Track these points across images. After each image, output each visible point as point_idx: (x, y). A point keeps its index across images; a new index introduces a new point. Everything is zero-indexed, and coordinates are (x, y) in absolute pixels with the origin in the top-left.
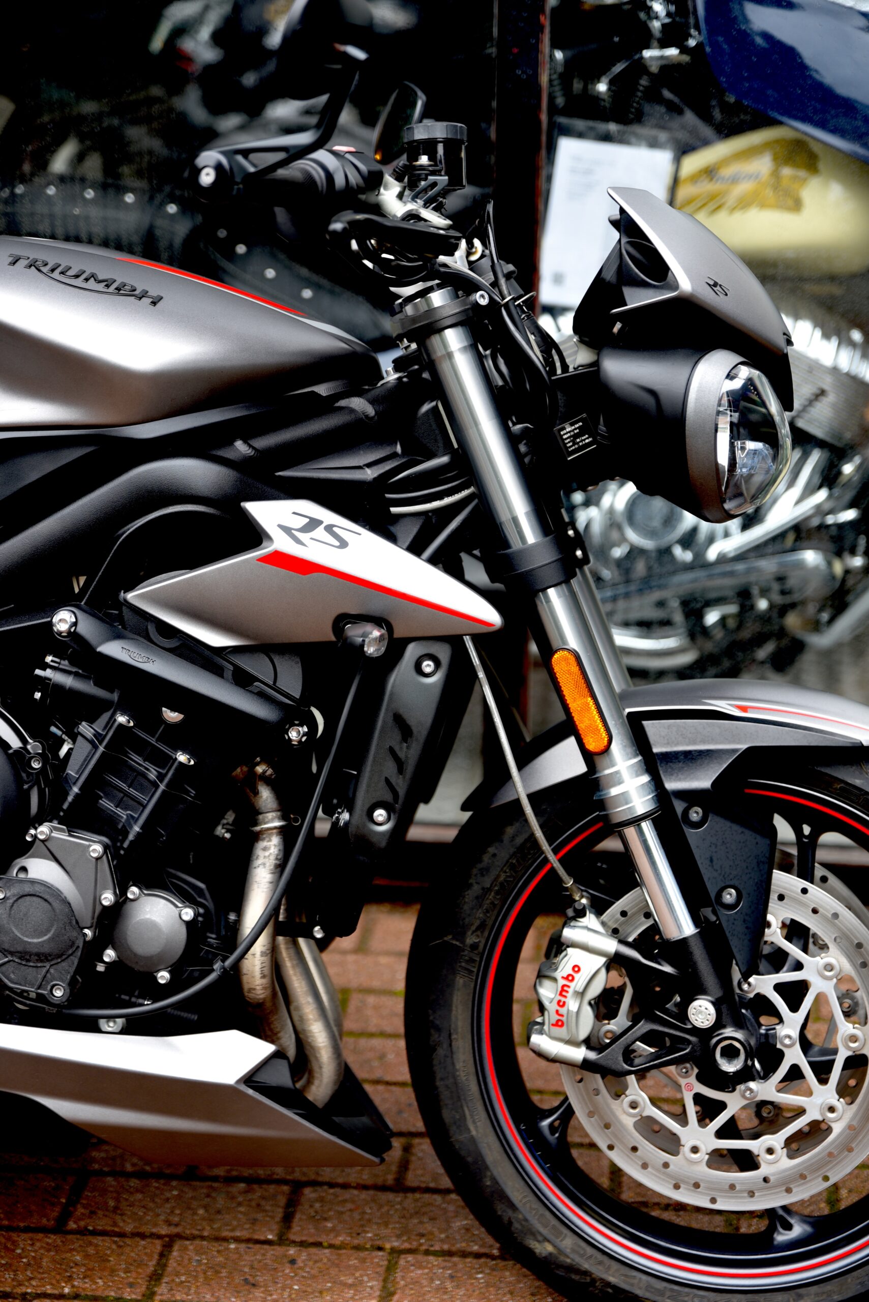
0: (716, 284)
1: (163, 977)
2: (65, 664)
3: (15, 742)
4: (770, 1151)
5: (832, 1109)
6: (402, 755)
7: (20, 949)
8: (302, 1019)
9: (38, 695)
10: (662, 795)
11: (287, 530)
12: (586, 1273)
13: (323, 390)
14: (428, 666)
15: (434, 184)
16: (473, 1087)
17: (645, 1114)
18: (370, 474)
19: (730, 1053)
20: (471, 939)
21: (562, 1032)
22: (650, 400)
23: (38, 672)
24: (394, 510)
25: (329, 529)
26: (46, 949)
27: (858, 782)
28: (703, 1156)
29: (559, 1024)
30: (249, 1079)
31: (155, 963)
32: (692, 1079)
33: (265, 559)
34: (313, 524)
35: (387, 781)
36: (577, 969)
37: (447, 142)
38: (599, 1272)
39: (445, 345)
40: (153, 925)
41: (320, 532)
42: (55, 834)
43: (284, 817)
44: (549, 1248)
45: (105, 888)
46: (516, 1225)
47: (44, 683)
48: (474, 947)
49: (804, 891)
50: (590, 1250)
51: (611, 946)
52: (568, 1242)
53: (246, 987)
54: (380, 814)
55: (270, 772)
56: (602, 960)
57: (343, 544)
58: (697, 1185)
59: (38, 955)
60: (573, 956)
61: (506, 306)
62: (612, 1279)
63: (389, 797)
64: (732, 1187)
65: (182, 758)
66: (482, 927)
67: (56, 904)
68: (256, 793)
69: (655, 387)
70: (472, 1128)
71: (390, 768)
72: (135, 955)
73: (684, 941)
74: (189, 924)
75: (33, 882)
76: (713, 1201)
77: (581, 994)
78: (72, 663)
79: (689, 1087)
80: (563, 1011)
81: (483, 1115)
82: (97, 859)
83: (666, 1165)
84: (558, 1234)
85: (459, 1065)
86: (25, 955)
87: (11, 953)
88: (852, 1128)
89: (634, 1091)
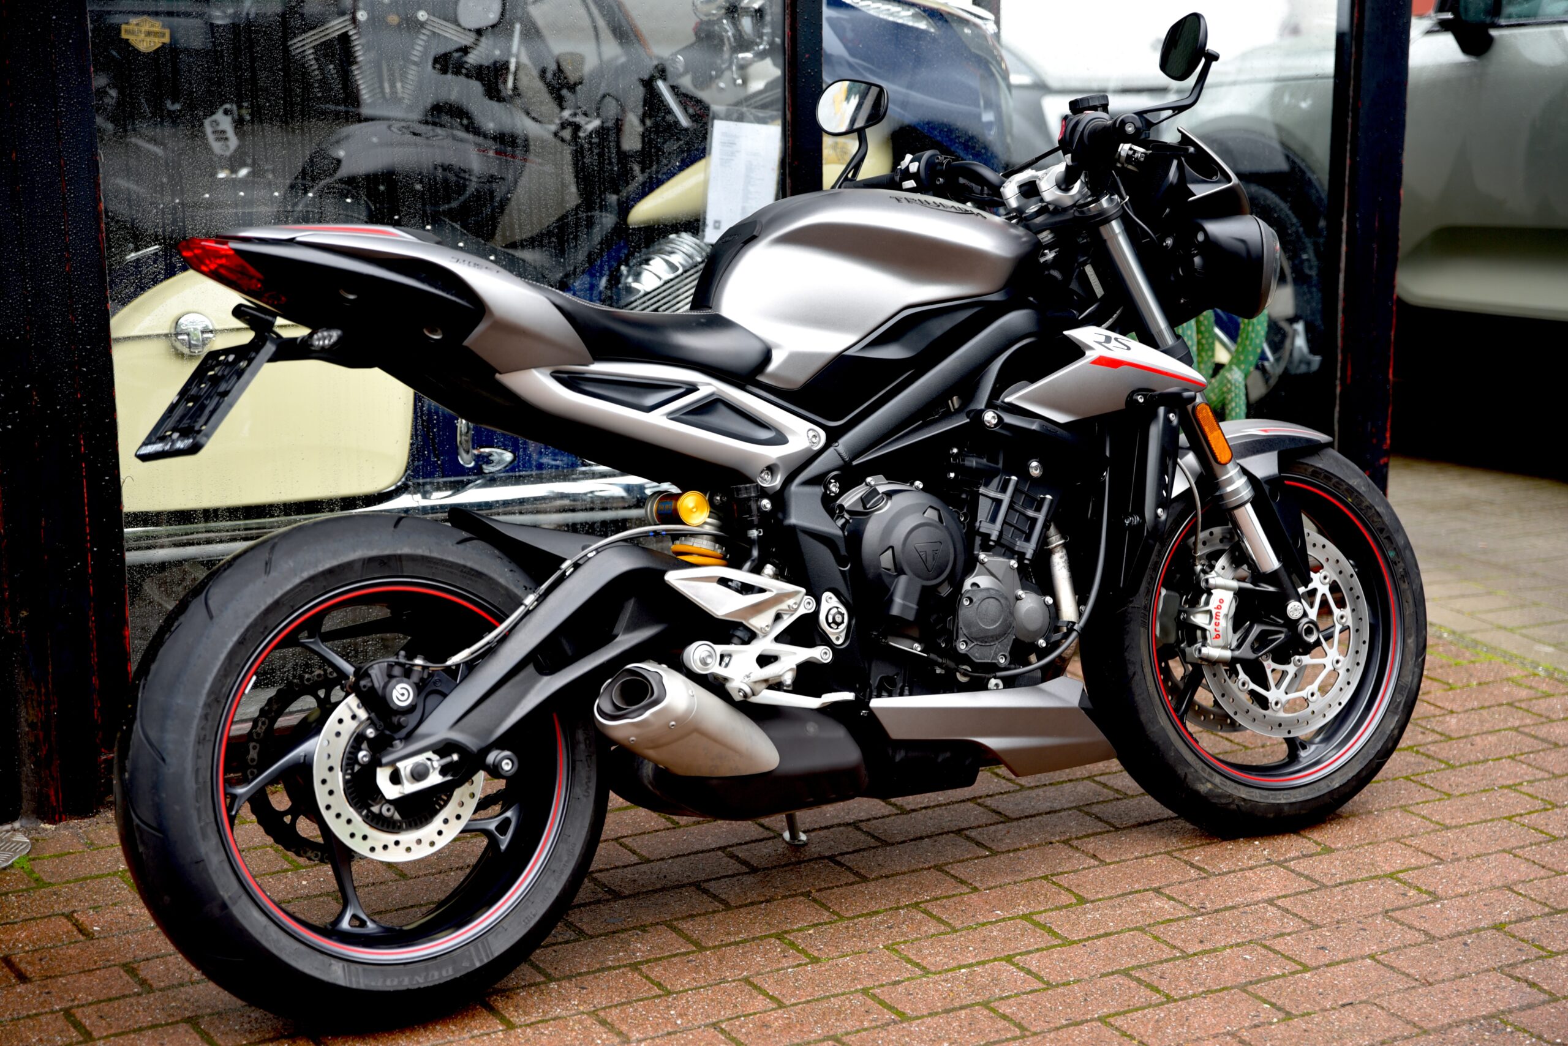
1: (1042, 643)
4: (1312, 695)
5: (1338, 662)
7: (981, 635)
9: (952, 475)
11: (1100, 343)
17: (1251, 689)
19: (1309, 632)
21: (1220, 642)
22: (1242, 247)
25: (1116, 339)
26: (997, 632)
27: (1320, 466)
28: (1280, 706)
29: (1218, 637)
31: (1038, 634)
32: (1270, 661)
33: (1093, 362)
34: (1108, 338)
36: (1221, 601)
39: (1113, 230)
40: (1027, 610)
41: (1113, 341)
42: (988, 559)
43: (1063, 537)
44: (1209, 786)
46: (1190, 778)
51: (1235, 584)
54: (1161, 510)
56: (1232, 594)
57: (1129, 348)
58: (1282, 725)
59: (993, 636)
60: (1214, 595)
64: (1298, 721)
65: (1048, 497)
67: (1002, 601)
69: (1244, 238)
73: (1275, 572)
74: (1049, 606)
76: (1291, 732)
77: (1225, 617)
79: (1269, 666)
82: (1014, 569)
83: (1265, 717)
86: (985, 639)
87: (976, 639)
88: (1348, 670)
89: (1243, 676)
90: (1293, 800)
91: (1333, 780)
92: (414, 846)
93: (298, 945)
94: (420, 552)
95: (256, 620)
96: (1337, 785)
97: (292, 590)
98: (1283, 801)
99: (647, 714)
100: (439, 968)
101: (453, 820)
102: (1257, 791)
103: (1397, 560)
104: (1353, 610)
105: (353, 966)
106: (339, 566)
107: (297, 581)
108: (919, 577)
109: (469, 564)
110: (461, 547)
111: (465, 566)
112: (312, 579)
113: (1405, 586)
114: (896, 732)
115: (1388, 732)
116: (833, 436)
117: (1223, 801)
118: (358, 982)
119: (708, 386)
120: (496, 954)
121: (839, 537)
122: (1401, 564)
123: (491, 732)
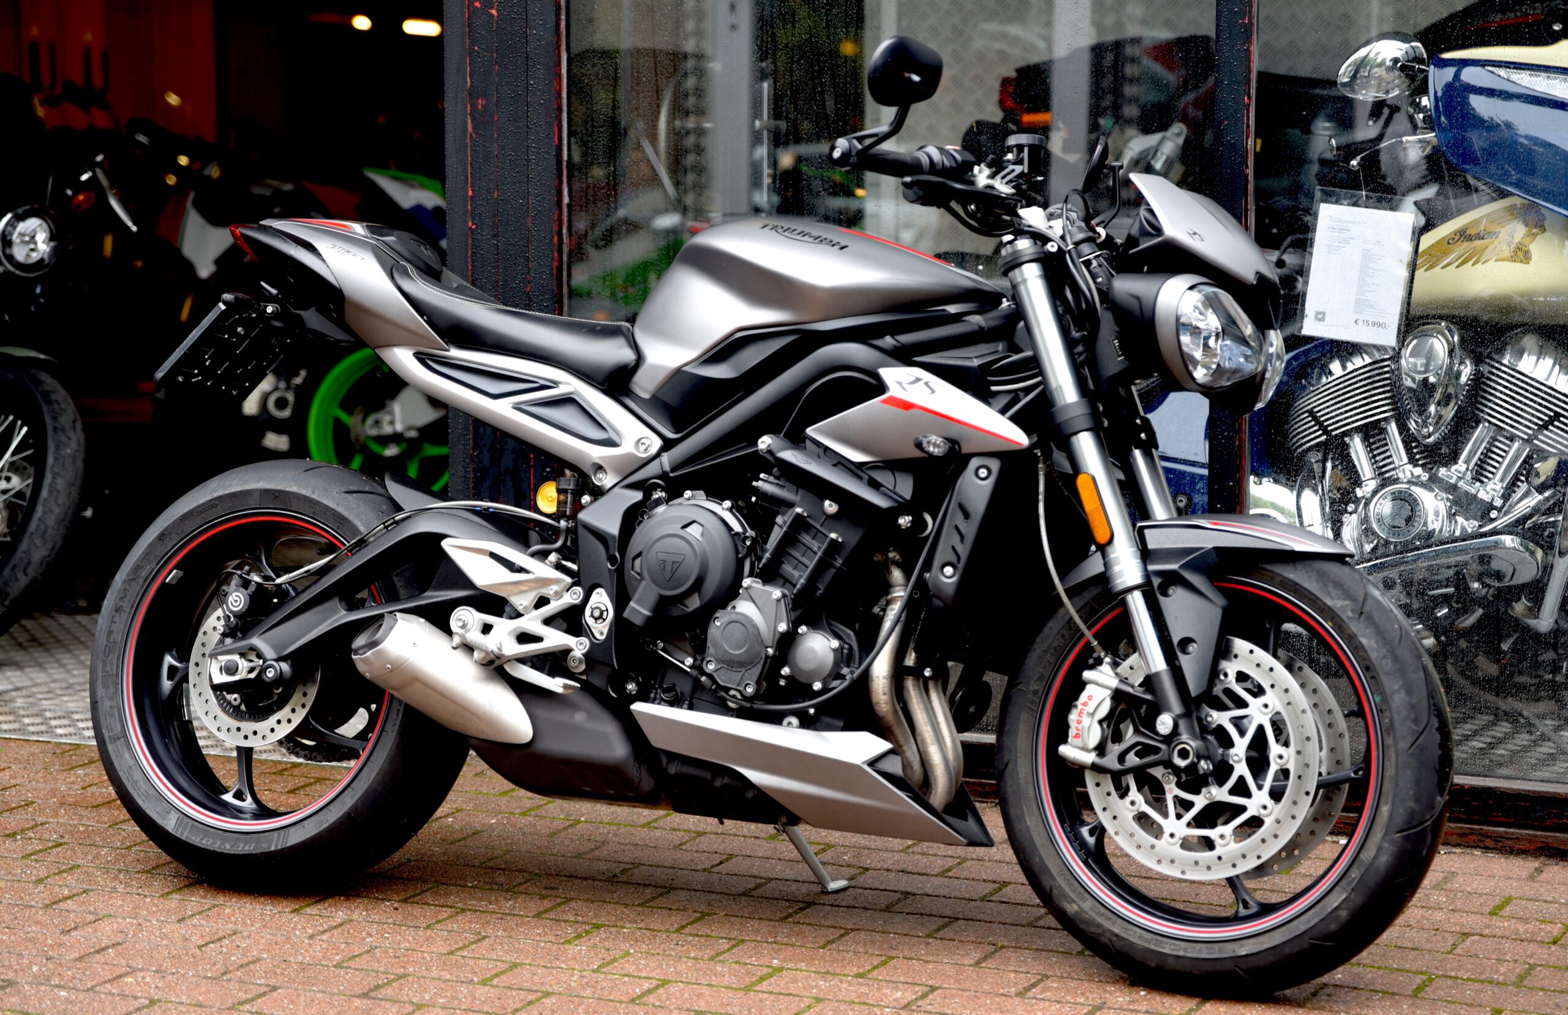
0: (1195, 234)
1: (817, 686)
2: (771, 479)
3: (737, 527)
4: (1222, 836)
5: (1265, 807)
6: (963, 530)
7: (727, 658)
8: (923, 742)
9: (753, 498)
10: (1147, 575)
11: (900, 384)
12: (1099, 925)
13: (952, 309)
14: (983, 473)
15: (1013, 171)
16: (1031, 793)
17: (1141, 810)
18: (976, 363)
19: (1184, 754)
20: (1034, 687)
21: (1078, 742)
22: (1134, 303)
23: (754, 483)
24: (994, 388)
25: (927, 384)
26: (743, 659)
28: (1177, 840)
29: (1077, 736)
30: (872, 763)
31: (814, 675)
32: (1173, 786)
33: (884, 401)
34: (918, 380)
35: (953, 548)
37: (1031, 146)
38: (1107, 924)
39: (1022, 274)
40: (813, 651)
41: (921, 383)
42: (754, 585)
43: (907, 589)
44: (1076, 907)
45: (781, 621)
46: (1055, 892)
47: (756, 491)
48: (1035, 693)
49: (1251, 652)
50: (1103, 910)
51: (1115, 683)
52: (1088, 905)
53: (874, 701)
54: (949, 570)
55: (898, 557)
56: (1109, 692)
57: (933, 391)
58: (1172, 861)
59: (738, 662)
60: (1089, 689)
61: (1069, 251)
62: (1116, 931)
63: (954, 559)
64: (1196, 863)
65: (833, 536)
66: (1041, 678)
67: (750, 628)
68: (889, 572)
69: (1137, 295)
70: (1028, 820)
71: (955, 540)
72: (800, 670)
74: (835, 650)
75: (738, 613)
76: (1183, 872)
77: (1092, 714)
78: (776, 478)
79: (1171, 791)
80: (1080, 727)
81: (1036, 813)
82: (778, 601)
83: (1153, 847)
84: (1083, 899)
85: (1021, 775)
86: (731, 664)
87: (723, 662)
88: (1278, 821)
89: (1134, 794)
90: (1181, 953)
91: (1242, 946)
92: (251, 735)
93: (147, 788)
94: (304, 492)
95: (173, 523)
96: (1244, 953)
97: (202, 505)
98: (1167, 951)
99: (369, 653)
100: (246, 843)
101: (284, 723)
102: (1139, 930)
103: (1384, 708)
104: (1299, 752)
105: (186, 820)
106: (241, 492)
107: (209, 498)
108: (657, 585)
109: (340, 510)
110: (347, 495)
111: (335, 511)
112: (219, 498)
113: (1389, 741)
114: (657, 740)
115: (1329, 910)
116: (668, 445)
117: (1093, 929)
118: (182, 833)
119: (570, 384)
120: (289, 844)
121: (613, 537)
122: (1387, 714)
123: (286, 647)
